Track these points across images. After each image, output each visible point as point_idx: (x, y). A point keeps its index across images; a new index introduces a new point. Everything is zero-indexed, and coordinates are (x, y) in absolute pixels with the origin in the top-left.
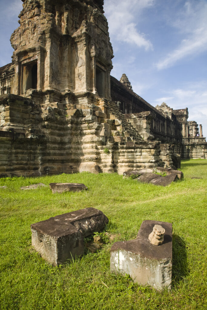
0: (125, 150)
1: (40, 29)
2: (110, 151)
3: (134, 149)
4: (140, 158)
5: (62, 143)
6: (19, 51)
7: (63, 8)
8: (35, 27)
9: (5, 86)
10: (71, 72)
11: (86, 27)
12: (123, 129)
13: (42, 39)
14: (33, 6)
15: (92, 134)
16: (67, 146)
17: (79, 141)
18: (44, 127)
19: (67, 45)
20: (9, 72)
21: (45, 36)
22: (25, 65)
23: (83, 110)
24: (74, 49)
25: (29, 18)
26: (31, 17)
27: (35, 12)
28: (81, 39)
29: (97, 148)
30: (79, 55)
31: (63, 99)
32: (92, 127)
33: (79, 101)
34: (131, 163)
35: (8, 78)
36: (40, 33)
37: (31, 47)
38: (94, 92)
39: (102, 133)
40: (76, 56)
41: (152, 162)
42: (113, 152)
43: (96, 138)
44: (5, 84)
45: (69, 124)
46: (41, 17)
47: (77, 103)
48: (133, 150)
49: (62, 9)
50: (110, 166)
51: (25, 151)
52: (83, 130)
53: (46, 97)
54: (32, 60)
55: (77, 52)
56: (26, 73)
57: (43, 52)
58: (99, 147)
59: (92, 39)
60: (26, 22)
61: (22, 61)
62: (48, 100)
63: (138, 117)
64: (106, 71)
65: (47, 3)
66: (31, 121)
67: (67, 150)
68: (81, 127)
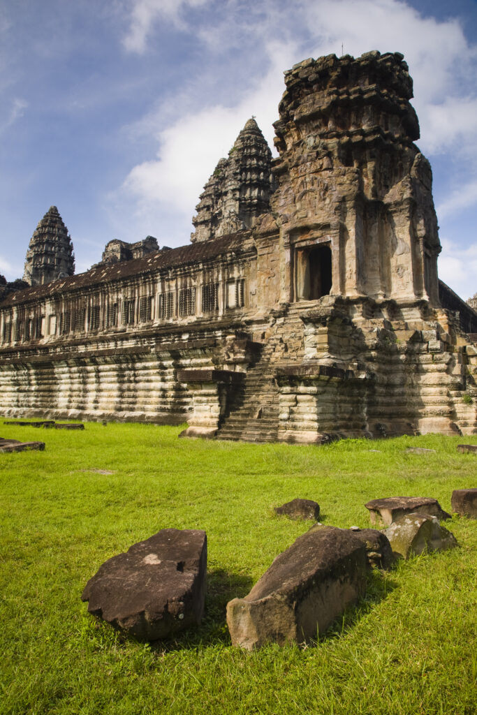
1: (336, 192)
2: (474, 399)
5: (389, 386)
6: (294, 226)
7: (366, 155)
8: (326, 189)
9: (230, 276)
10: (382, 263)
11: (410, 188)
13: (341, 210)
14: (318, 153)
15: (440, 371)
16: (397, 390)
17: (414, 382)
18: (371, 359)
19: (376, 217)
20: (243, 252)
21: (345, 204)
22: (300, 249)
23: (423, 332)
24: (386, 223)
25: (312, 173)
26: (317, 172)
27: (322, 164)
28: (401, 207)
29: (449, 395)
30: (396, 234)
31: (377, 309)
32: (440, 359)
33: (404, 314)
36: (336, 200)
37: (320, 221)
38: (425, 297)
39: (457, 370)
40: (390, 235)
43: (448, 379)
44: (233, 273)
45: (403, 354)
46: (336, 172)
47: (399, 316)
49: (364, 156)
50: (475, 424)
51: (348, 399)
52: (422, 364)
53: (355, 308)
54: (318, 242)
55: (393, 228)
56: (303, 263)
57: (343, 232)
59: (419, 207)
61: (297, 243)
62: (360, 314)
64: (430, 255)
65: (341, 147)
66: (353, 350)
67: (398, 398)
68: (419, 359)
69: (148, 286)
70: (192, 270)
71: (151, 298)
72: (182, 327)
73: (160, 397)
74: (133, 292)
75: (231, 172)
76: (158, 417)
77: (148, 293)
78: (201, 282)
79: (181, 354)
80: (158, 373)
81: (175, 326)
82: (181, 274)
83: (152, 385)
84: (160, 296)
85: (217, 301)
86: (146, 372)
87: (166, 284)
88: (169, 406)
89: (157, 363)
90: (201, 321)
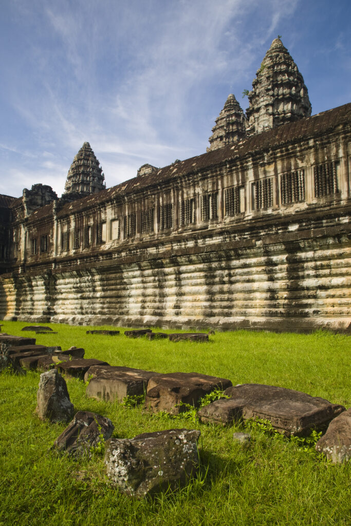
69: (235, 176)
70: (298, 149)
71: (239, 188)
72: (286, 216)
73: (266, 299)
74: (215, 184)
75: (263, 88)
76: (268, 323)
77: (235, 183)
78: (312, 161)
79: (302, 245)
80: (265, 270)
81: (278, 217)
82: (282, 156)
83: (255, 285)
84: (253, 184)
85: (336, 182)
86: (246, 270)
87: (261, 169)
88: (281, 310)
89: (263, 259)
90: (316, 208)
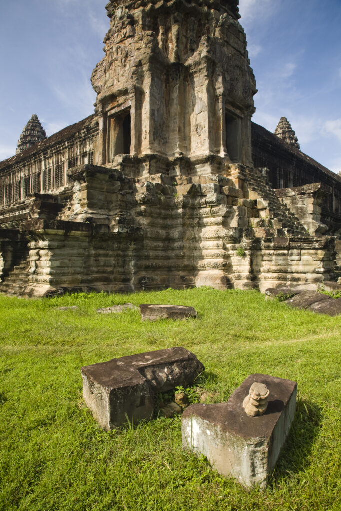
0: (272, 251)
1: (134, 58)
2: (247, 252)
3: (288, 249)
4: (298, 265)
6: (104, 95)
7: (171, 20)
8: (127, 56)
9: (85, 151)
10: (184, 124)
11: (207, 47)
12: (271, 216)
13: (138, 75)
14: (123, 24)
15: (217, 224)
16: (177, 244)
17: (197, 236)
18: (140, 214)
19: (177, 80)
20: (91, 128)
21: (142, 68)
22: (112, 116)
23: (202, 185)
24: (189, 85)
25: (118, 43)
26: (121, 41)
27: (126, 33)
28: (200, 67)
29: (224, 248)
30: (196, 94)
32: (217, 212)
33: (198, 170)
34: (282, 273)
35: (89, 137)
36: (134, 65)
37: (121, 87)
38: (222, 154)
39: (234, 223)
40: (191, 96)
41: (318, 273)
42: (251, 255)
43: (223, 231)
44: (86, 147)
45: (180, 208)
46: (136, 38)
47: (194, 173)
48: (285, 251)
49: (169, 21)
50: (247, 278)
51: (111, 252)
52: (203, 218)
53: (144, 166)
54: (123, 108)
55: (193, 89)
56: (115, 130)
57: (139, 95)
58: (229, 246)
59: (218, 66)
60: (114, 49)
61: (109, 111)
62: (148, 171)
63: (298, 194)
64: (243, 116)
65: (145, 15)
66: (120, 205)
67: (177, 251)
68: (199, 213)
69: (37, 165)
70: (62, 148)
71: (39, 174)
72: (56, 196)
78: (67, 157)
82: (55, 152)
84: (44, 172)
90: (67, 191)
